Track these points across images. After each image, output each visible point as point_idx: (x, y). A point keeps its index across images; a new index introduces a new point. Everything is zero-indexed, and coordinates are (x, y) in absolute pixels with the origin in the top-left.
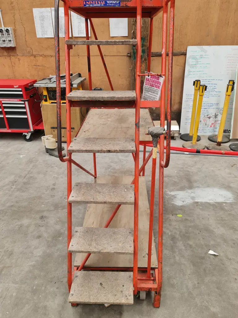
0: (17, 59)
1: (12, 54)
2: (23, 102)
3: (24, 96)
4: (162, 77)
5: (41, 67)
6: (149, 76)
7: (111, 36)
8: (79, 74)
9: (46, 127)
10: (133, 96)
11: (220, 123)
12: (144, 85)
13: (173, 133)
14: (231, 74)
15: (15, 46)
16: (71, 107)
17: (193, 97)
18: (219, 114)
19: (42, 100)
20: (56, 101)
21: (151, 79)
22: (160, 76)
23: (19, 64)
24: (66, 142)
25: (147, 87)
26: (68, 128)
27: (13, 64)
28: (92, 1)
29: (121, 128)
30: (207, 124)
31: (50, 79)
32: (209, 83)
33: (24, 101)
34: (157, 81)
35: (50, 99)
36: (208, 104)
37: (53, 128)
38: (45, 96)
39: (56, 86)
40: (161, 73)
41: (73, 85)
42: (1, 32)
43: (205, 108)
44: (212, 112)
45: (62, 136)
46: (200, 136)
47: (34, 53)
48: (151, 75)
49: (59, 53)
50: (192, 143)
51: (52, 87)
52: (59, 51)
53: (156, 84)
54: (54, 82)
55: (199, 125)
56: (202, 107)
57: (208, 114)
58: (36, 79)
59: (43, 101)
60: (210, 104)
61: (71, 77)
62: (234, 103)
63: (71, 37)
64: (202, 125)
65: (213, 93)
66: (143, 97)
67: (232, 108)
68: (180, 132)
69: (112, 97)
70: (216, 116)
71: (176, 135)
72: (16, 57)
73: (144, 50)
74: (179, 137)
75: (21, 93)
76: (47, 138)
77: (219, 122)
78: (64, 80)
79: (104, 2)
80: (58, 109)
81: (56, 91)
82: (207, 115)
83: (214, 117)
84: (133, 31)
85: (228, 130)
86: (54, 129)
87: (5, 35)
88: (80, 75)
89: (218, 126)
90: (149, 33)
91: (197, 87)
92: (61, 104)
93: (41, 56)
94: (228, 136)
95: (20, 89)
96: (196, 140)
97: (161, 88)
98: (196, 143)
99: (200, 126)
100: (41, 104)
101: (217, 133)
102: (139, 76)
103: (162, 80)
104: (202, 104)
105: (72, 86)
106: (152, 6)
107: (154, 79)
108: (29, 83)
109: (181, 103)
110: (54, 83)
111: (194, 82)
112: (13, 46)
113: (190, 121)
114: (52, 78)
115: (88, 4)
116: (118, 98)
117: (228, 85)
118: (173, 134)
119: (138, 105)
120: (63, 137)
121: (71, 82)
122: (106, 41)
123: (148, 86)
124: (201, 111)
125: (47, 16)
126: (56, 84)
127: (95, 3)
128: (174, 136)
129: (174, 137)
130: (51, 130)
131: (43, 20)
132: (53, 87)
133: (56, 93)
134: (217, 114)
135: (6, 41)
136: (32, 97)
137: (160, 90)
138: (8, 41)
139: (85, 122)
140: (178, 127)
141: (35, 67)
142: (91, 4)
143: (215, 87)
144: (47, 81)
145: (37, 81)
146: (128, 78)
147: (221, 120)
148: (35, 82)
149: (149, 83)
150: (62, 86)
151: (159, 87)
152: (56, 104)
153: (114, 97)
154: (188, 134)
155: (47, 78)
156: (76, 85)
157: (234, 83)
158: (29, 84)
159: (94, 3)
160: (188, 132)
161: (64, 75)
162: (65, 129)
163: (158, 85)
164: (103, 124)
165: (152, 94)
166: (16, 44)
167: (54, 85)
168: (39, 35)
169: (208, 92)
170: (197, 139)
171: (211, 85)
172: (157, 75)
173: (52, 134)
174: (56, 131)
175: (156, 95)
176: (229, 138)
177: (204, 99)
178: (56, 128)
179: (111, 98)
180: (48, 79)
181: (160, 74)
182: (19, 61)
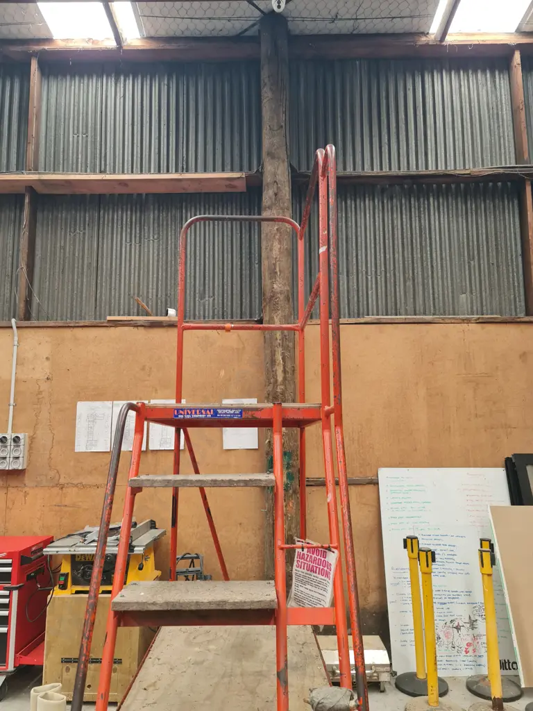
0: (22, 494)
1: (13, 483)
2: (7, 593)
3: (14, 577)
4: (333, 552)
5: (71, 509)
6: (303, 548)
7: (224, 448)
8: (152, 521)
9: (50, 658)
10: (268, 599)
11: (488, 643)
12: (294, 567)
13: (375, 672)
14: (478, 524)
15: (25, 467)
16: (120, 626)
17: (408, 575)
18: (479, 619)
19: (55, 585)
20: (87, 588)
21: (308, 556)
22: (329, 549)
23: (23, 503)
24: (93, 703)
25: (300, 573)
26: (105, 662)
27: (10, 504)
28: (190, 410)
29: (242, 675)
30: (456, 644)
31: (84, 535)
32: (436, 542)
33: (11, 590)
34: (323, 559)
35: (75, 583)
36: (447, 593)
37: (67, 661)
38: (63, 575)
39: (94, 552)
40: (329, 542)
41: (135, 549)
42: (2, 442)
43: (442, 604)
44: (461, 612)
45: (87, 684)
46: (445, 680)
47: (62, 481)
48: (308, 548)
49: (111, 508)
50: (427, 703)
51: (84, 555)
52: (111, 503)
53: (321, 567)
54: (94, 541)
55: (437, 649)
56: (434, 600)
57: (453, 618)
58: (51, 535)
59: (56, 588)
60: (451, 593)
61: (132, 529)
62: (506, 591)
63: (145, 449)
64: (443, 648)
65: (454, 566)
66: (293, 596)
67: (505, 604)
68: (394, 669)
69: (220, 602)
70: (472, 624)
71: (385, 677)
72: (20, 489)
73: (292, 474)
74: (393, 682)
75: (9, 569)
76: (46, 694)
77: (484, 639)
78: (114, 537)
79: (212, 411)
80: (85, 641)
81: (92, 563)
82: (451, 621)
83: (468, 625)
84: (268, 441)
85: (511, 662)
86: (68, 665)
87: (9, 447)
88: (153, 525)
89: (483, 651)
90: (299, 443)
91: (412, 552)
92: (100, 596)
93: (76, 486)
94: (515, 679)
95: (10, 561)
96: (436, 692)
97: (331, 576)
98: (438, 702)
99: (441, 651)
100: (49, 596)
101: (485, 671)
102: (282, 549)
103: (332, 558)
104: (434, 593)
105: (133, 551)
106: (301, 418)
107: (315, 555)
108: (33, 546)
109: (382, 589)
110: (92, 544)
111: (405, 541)
112: (20, 468)
113: (412, 637)
114: (89, 532)
115: (181, 414)
116: (234, 603)
117: (481, 552)
118: (375, 674)
119: (282, 618)
120: (89, 686)
121: (132, 541)
122: (212, 480)
123: (303, 571)
124: (435, 610)
125: (102, 416)
126: (97, 546)
127: (196, 413)
128: (380, 680)
129: (380, 682)
130: (61, 666)
131: (93, 421)
132: (87, 555)
133: (91, 568)
134: (473, 619)
135: (8, 459)
136: (32, 577)
137: (331, 581)
138: (11, 459)
139: (149, 656)
140: (385, 652)
141: (57, 507)
142: (188, 414)
143: (452, 553)
144: (77, 539)
145: (54, 539)
146: (259, 529)
147: (487, 635)
148: (49, 541)
149: (305, 563)
150: (110, 550)
151: (327, 575)
152: (87, 596)
153: (225, 602)
154: (414, 675)
155: (78, 532)
156: (142, 549)
157: (492, 546)
158: (34, 549)
159: (193, 413)
160: (413, 669)
161: (117, 526)
162: (98, 665)
163: (326, 569)
164: (196, 663)
165: (313, 589)
166: (29, 464)
167: (90, 550)
168: (81, 446)
169: (441, 564)
170: (439, 690)
171: (443, 547)
172: (322, 547)
173: (60, 679)
174: (73, 669)
175: (321, 592)
176: (519, 686)
177: (436, 581)
178: (76, 661)
179: (218, 603)
180: (80, 534)
181: (327, 545)
182: (25, 497)
